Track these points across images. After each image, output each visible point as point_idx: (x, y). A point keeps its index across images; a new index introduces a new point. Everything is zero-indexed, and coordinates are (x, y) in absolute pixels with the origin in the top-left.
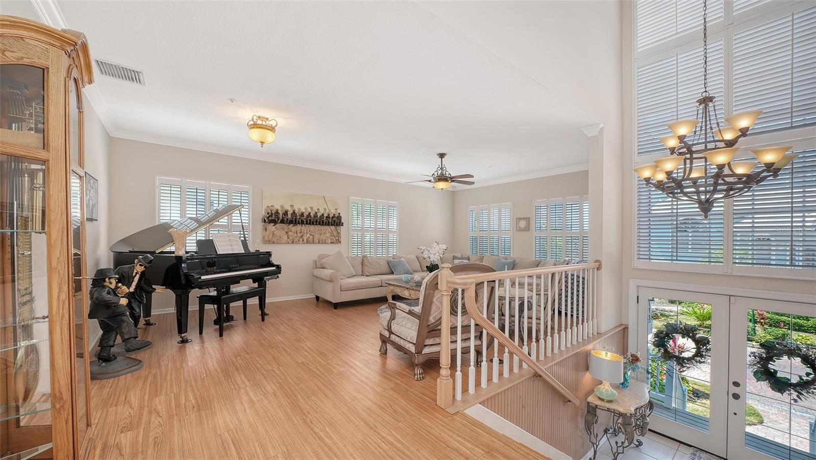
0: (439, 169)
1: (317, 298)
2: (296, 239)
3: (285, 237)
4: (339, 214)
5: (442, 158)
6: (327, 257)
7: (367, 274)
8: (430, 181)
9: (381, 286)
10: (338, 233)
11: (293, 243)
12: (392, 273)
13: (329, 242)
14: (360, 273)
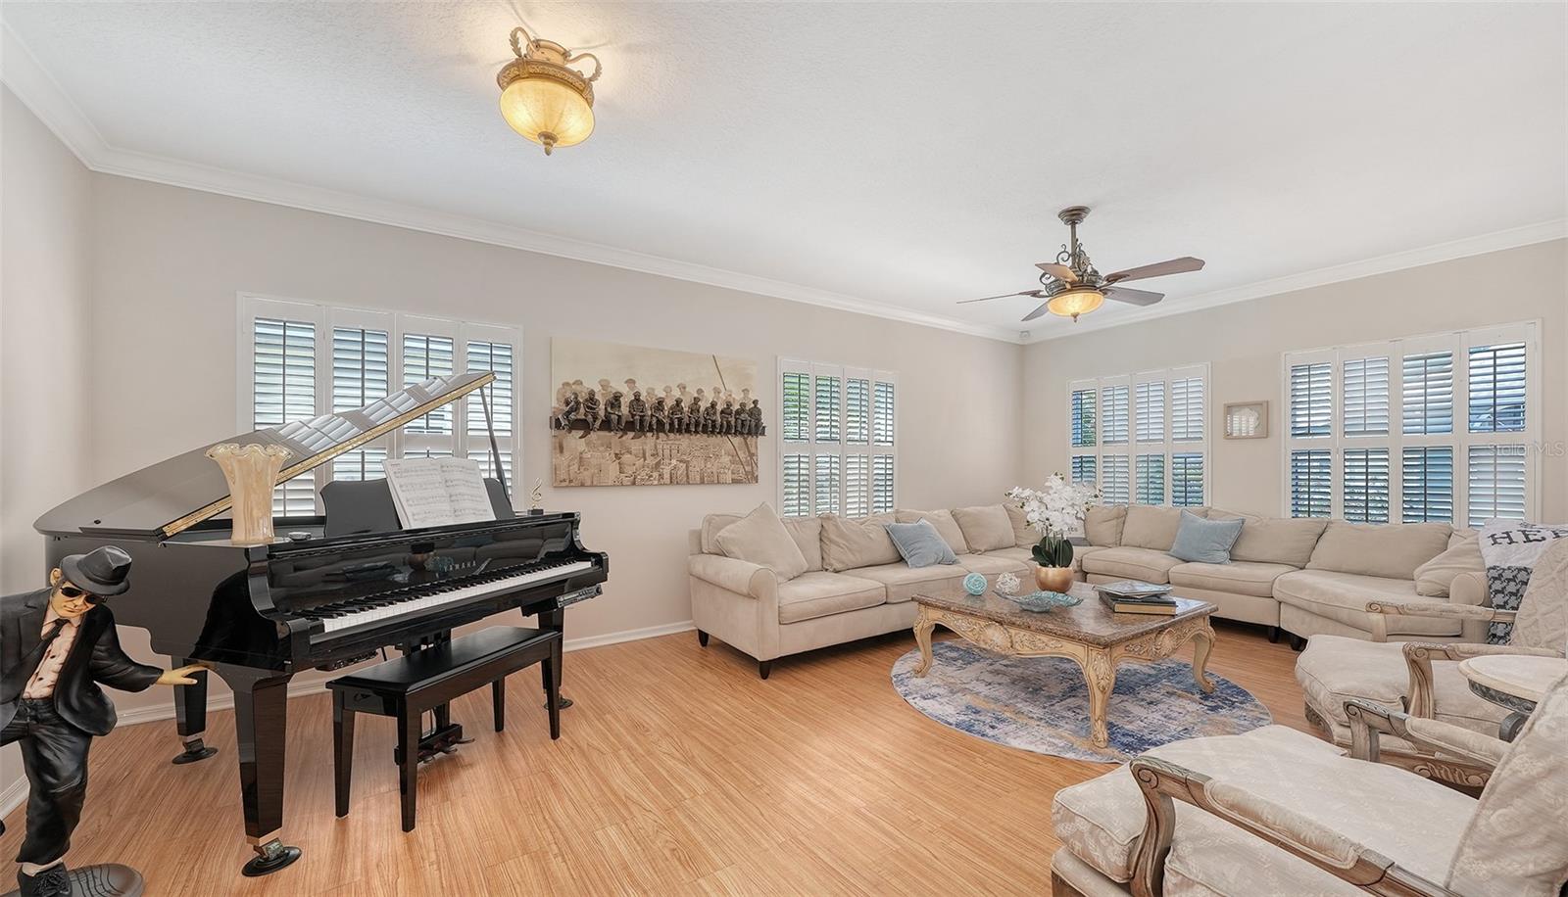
0: (1065, 256)
1: (704, 638)
2: (643, 474)
3: (614, 468)
4: (755, 402)
5: (1073, 224)
6: (733, 522)
7: (838, 566)
8: (1035, 294)
9: (885, 603)
10: (752, 455)
11: (634, 484)
12: (901, 560)
13: (729, 477)
14: (818, 563)
